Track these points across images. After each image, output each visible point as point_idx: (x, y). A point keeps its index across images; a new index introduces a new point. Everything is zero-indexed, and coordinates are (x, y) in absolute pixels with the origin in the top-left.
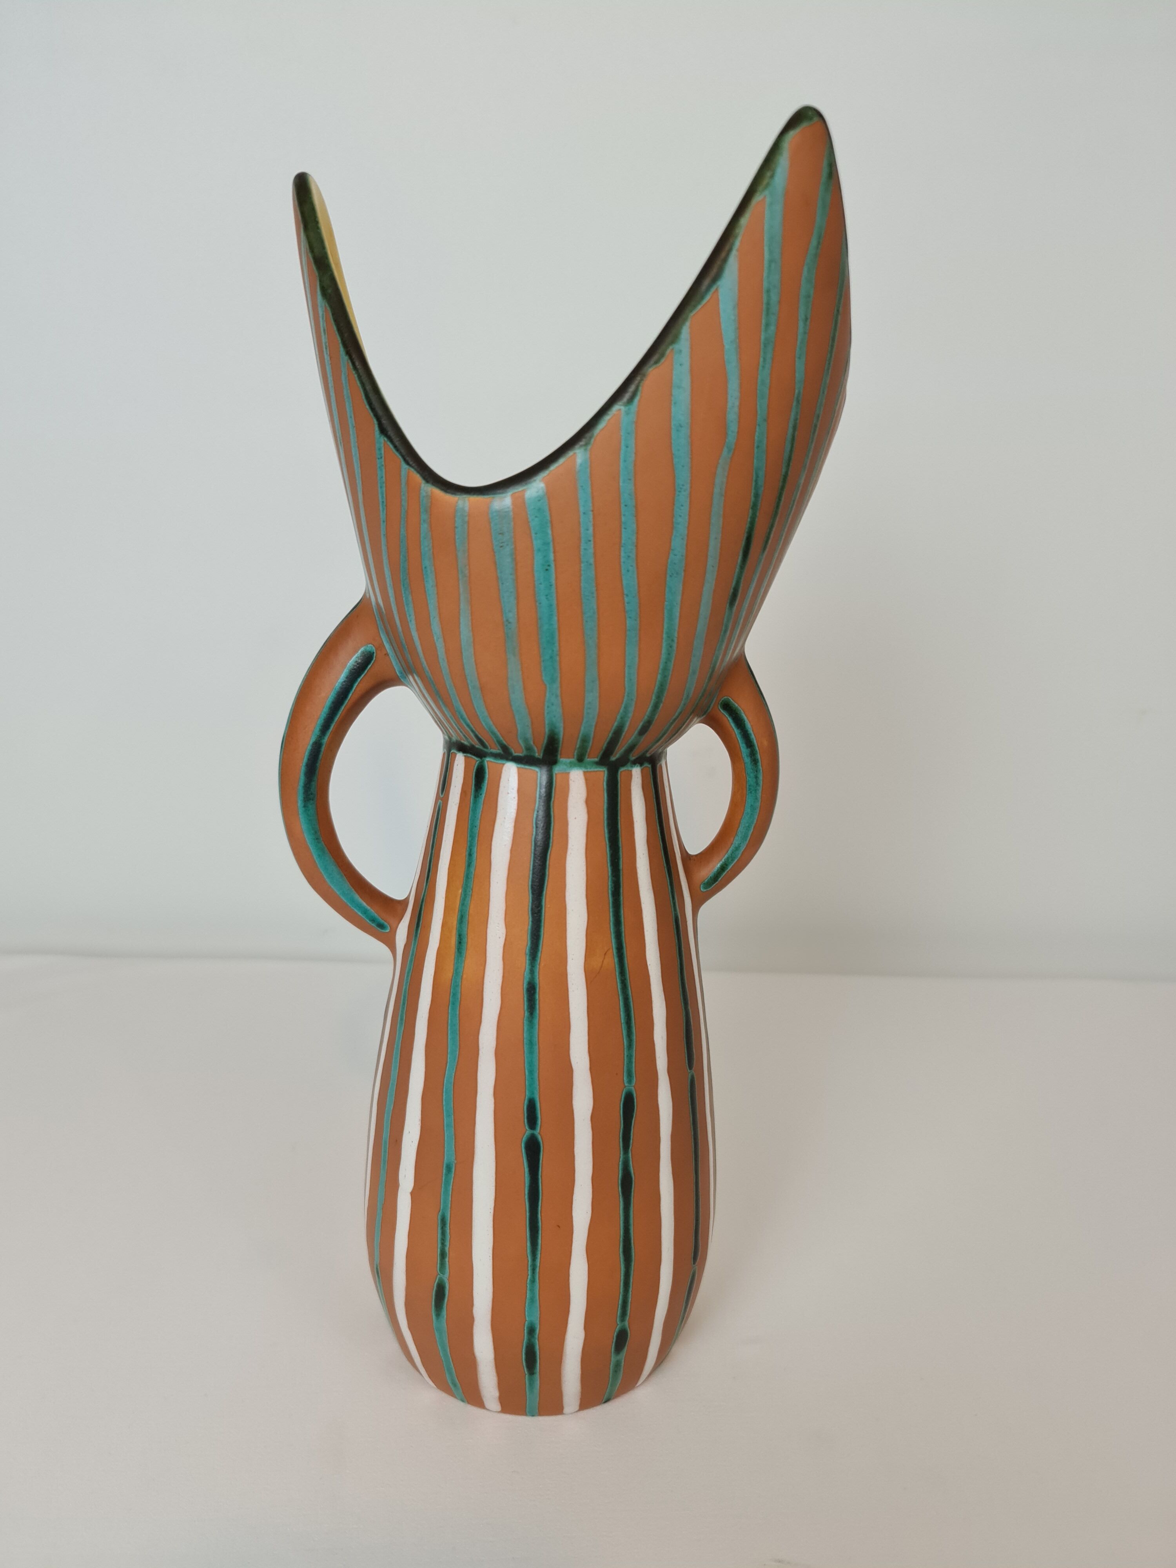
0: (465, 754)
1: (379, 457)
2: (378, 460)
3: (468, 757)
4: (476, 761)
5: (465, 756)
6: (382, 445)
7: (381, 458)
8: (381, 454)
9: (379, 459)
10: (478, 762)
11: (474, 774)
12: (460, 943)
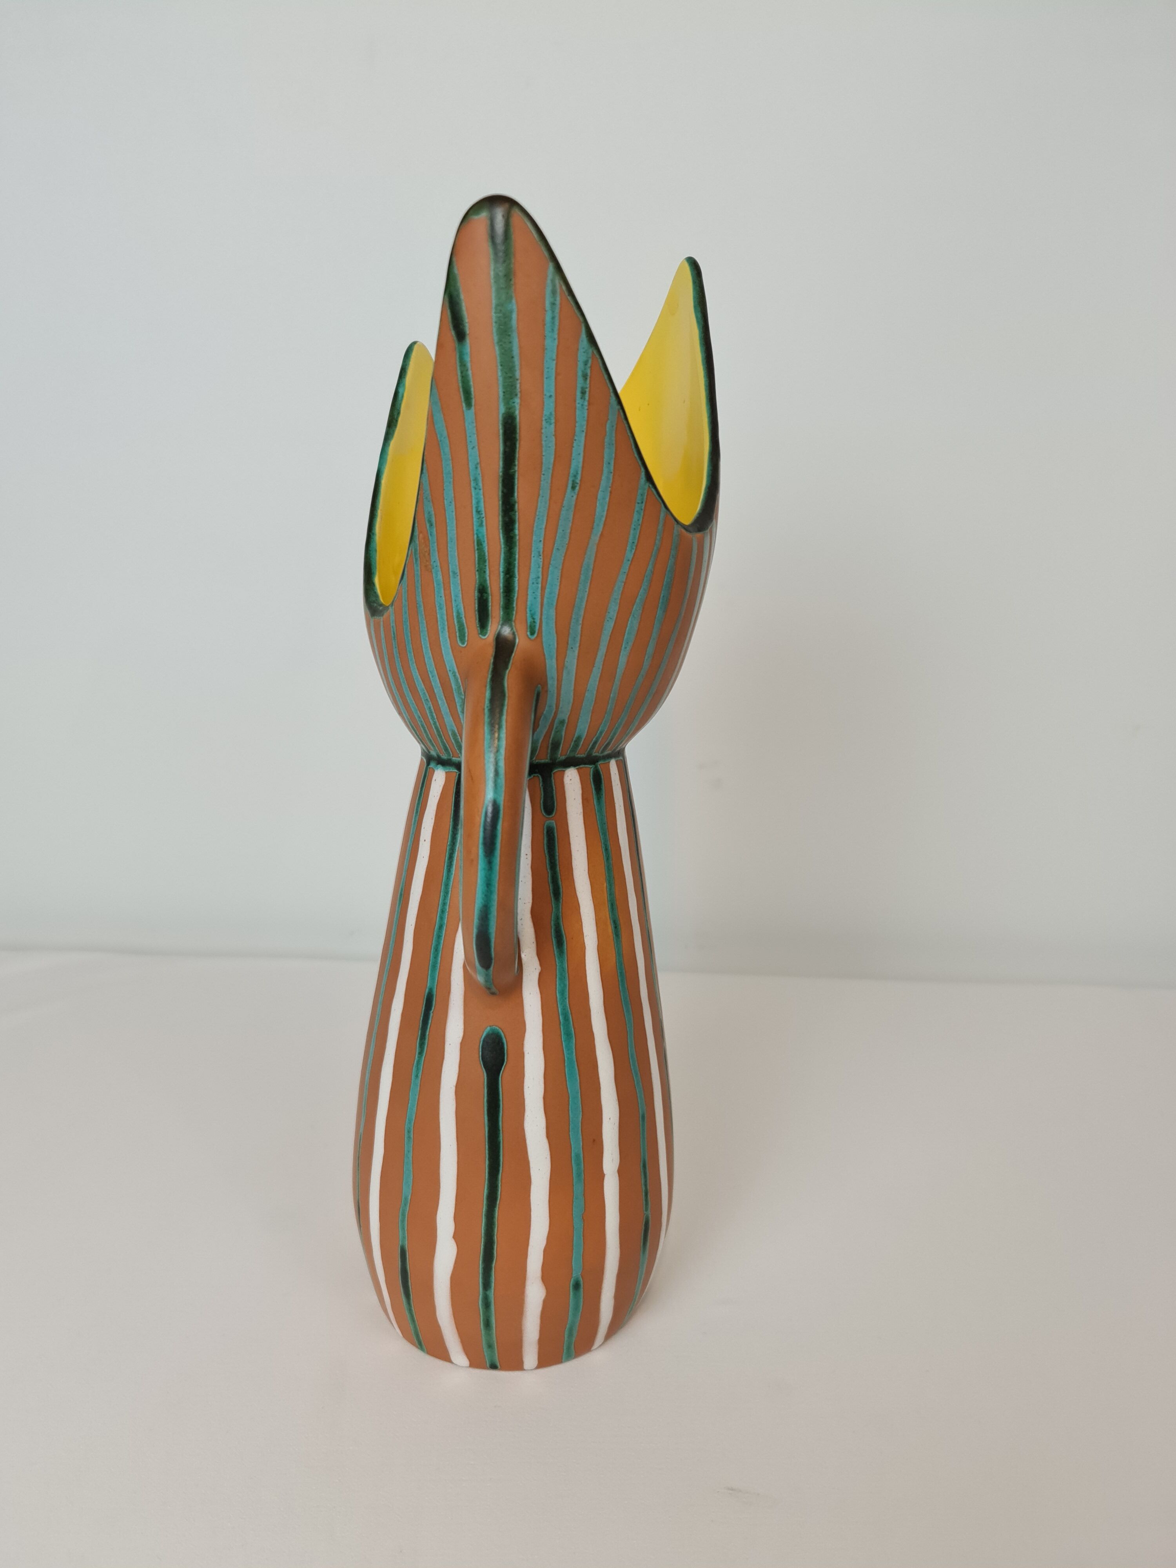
0: (577, 767)
1: (640, 502)
2: (637, 505)
3: (581, 768)
4: (590, 768)
5: (577, 769)
6: (646, 491)
7: (642, 503)
8: (643, 499)
9: (638, 503)
10: (592, 769)
11: (592, 780)
12: (616, 927)
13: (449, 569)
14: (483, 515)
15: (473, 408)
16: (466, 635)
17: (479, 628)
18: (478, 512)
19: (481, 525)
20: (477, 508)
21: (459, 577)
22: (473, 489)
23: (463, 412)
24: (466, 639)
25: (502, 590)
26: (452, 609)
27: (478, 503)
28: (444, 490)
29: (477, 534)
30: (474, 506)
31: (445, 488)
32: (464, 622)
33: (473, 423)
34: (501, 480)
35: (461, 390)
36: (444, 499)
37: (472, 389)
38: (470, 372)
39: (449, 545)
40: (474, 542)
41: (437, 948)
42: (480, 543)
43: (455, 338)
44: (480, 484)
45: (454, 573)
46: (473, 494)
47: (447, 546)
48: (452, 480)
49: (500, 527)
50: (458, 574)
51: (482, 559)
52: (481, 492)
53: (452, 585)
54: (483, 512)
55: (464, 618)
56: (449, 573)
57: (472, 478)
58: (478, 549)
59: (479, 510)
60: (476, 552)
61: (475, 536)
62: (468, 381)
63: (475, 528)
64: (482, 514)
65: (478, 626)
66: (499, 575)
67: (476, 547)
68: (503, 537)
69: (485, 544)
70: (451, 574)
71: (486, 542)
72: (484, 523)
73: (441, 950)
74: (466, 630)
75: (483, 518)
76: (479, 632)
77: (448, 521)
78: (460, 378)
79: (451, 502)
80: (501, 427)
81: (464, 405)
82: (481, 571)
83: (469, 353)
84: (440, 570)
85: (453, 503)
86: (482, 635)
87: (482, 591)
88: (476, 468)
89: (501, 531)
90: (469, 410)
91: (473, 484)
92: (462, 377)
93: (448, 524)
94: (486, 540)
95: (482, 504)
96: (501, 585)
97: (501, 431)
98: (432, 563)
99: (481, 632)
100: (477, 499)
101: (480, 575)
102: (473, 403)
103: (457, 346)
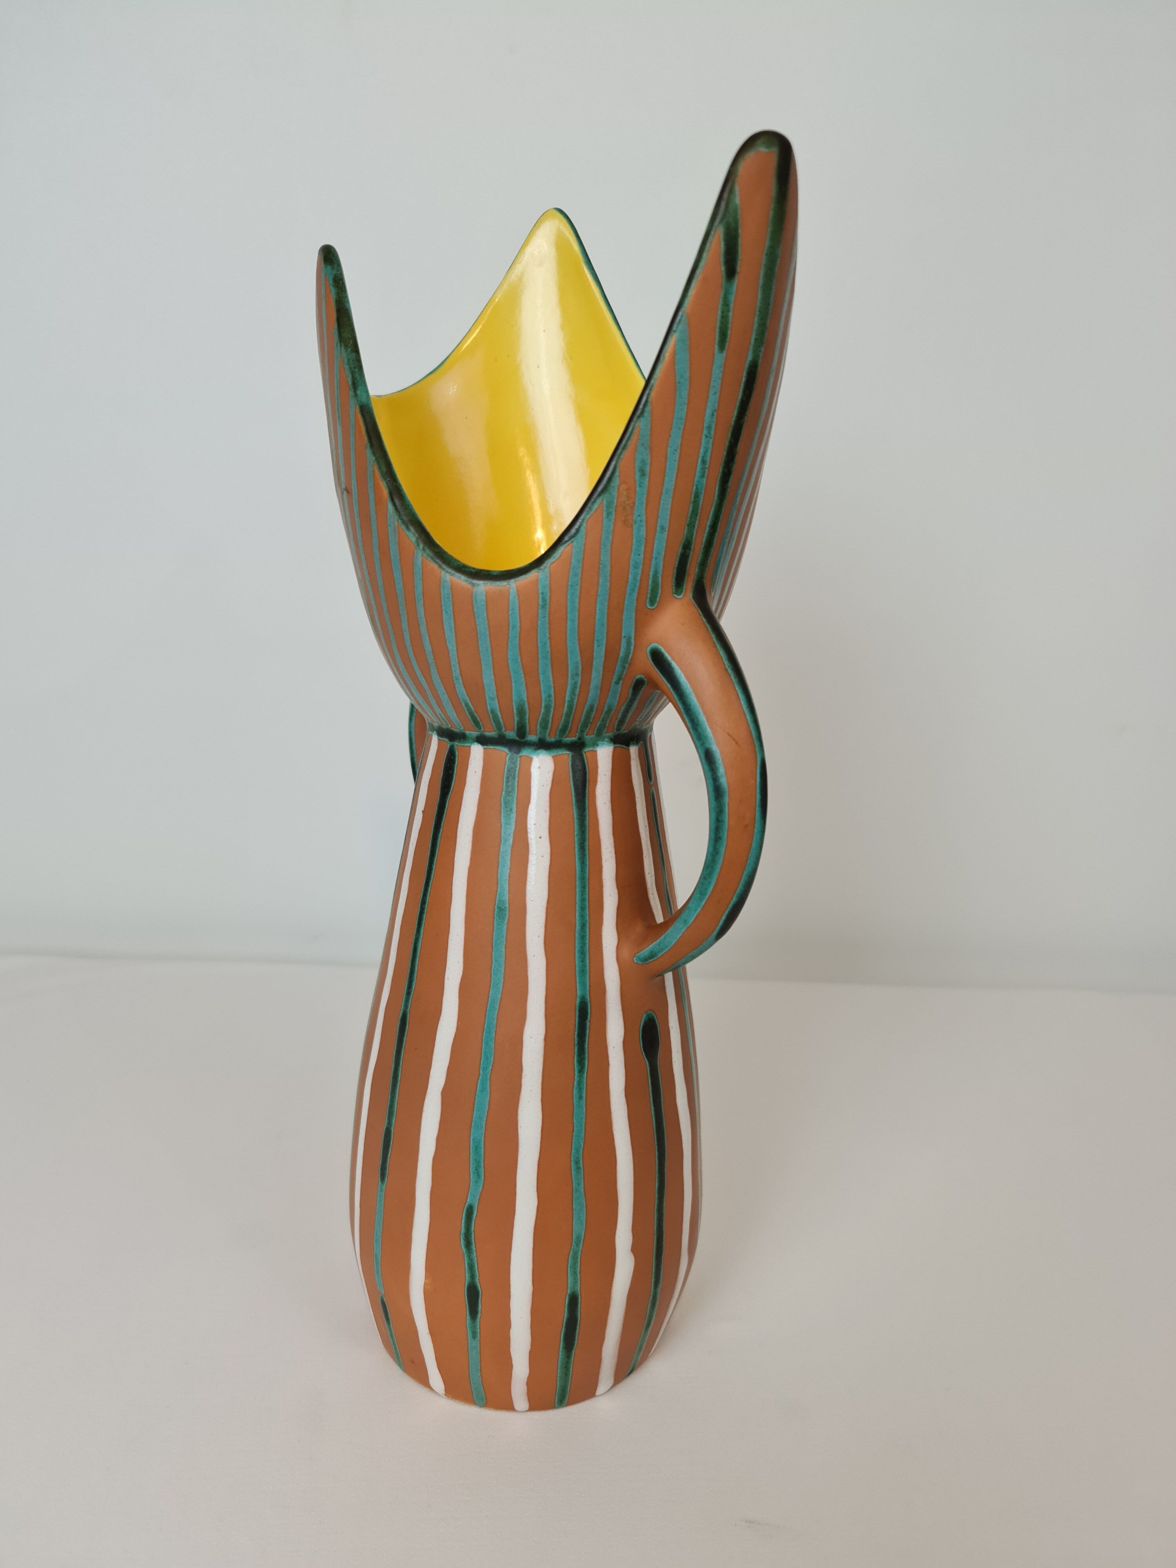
13: (656, 524)
14: (707, 466)
15: (725, 352)
16: (659, 596)
17: (674, 588)
18: (704, 462)
19: (702, 476)
20: (703, 457)
21: (666, 533)
22: (704, 437)
23: (714, 355)
24: (658, 599)
25: (703, 546)
26: (650, 568)
27: (705, 452)
28: (670, 436)
29: (697, 486)
30: (701, 455)
31: (672, 434)
32: (660, 581)
33: (721, 367)
34: (731, 429)
35: (718, 330)
36: (668, 446)
37: (729, 332)
38: (731, 314)
39: (663, 497)
40: (691, 495)
41: (583, 950)
42: (697, 496)
43: (724, 274)
44: (712, 433)
45: (663, 528)
46: (703, 442)
47: (660, 499)
48: (683, 426)
49: (719, 479)
50: (667, 529)
51: (695, 512)
52: (711, 440)
53: (656, 541)
54: (708, 462)
55: (660, 578)
56: (656, 527)
57: (706, 425)
58: (694, 502)
59: (705, 460)
60: (691, 505)
61: (695, 488)
62: (727, 322)
63: (696, 479)
64: (706, 464)
65: (673, 584)
66: (706, 528)
67: (692, 500)
68: (719, 489)
69: (702, 497)
70: (658, 529)
71: (703, 495)
72: (706, 475)
73: (588, 950)
74: (660, 591)
75: (706, 468)
76: (674, 592)
77: (667, 470)
78: (719, 317)
79: (675, 450)
80: (745, 374)
81: (716, 347)
82: (691, 526)
83: (734, 293)
84: (645, 525)
85: (678, 451)
86: (676, 594)
87: (687, 546)
88: (713, 415)
89: (718, 483)
90: (720, 353)
91: (705, 432)
92: (723, 317)
93: (666, 474)
94: (703, 492)
95: (709, 454)
96: (704, 540)
97: (744, 379)
98: (634, 517)
99: (676, 592)
100: (705, 448)
101: (689, 529)
102: (726, 347)
103: (724, 282)
